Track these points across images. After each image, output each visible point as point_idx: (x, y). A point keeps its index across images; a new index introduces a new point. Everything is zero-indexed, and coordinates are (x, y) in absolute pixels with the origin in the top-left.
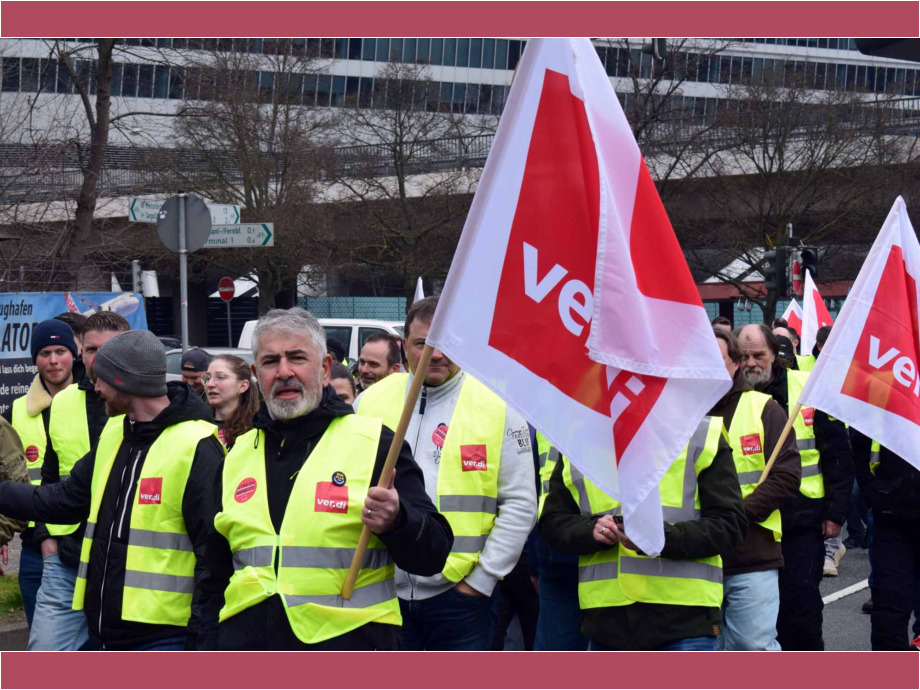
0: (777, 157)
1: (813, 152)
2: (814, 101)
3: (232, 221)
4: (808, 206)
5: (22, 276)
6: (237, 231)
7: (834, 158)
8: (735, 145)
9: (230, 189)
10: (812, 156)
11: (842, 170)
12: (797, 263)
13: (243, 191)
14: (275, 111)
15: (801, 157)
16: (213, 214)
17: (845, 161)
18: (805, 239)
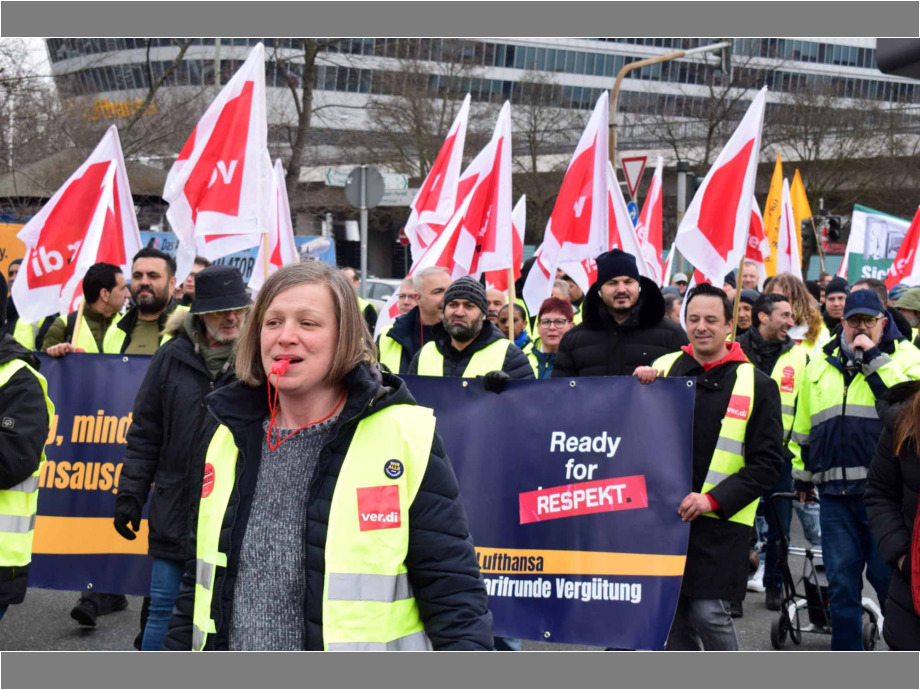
0: (814, 148)
1: (842, 145)
2: (843, 107)
3: (402, 186)
4: (836, 186)
6: (404, 194)
7: (857, 151)
8: (784, 139)
9: (409, 163)
10: (841, 148)
11: (863, 160)
12: (825, 229)
13: (418, 164)
14: (444, 106)
15: (832, 149)
16: (386, 182)
17: (866, 153)
18: (833, 210)
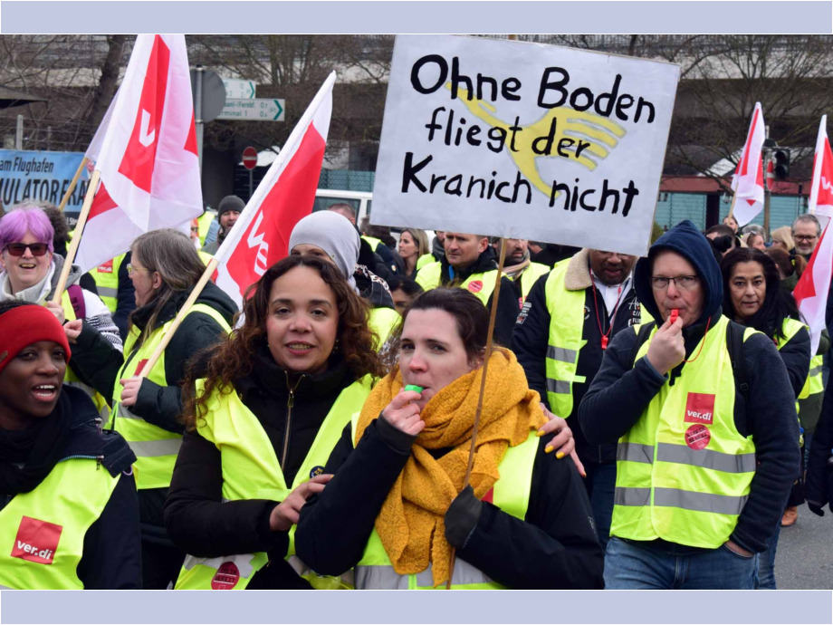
0: (760, 64)
1: (793, 62)
3: (248, 96)
4: (785, 111)
5: (49, 135)
6: (251, 105)
7: (811, 68)
8: (722, 52)
9: (257, 66)
10: (792, 65)
11: (818, 79)
12: (771, 163)
13: (269, 68)
15: (781, 66)
16: (228, 89)
17: (822, 71)
18: (781, 141)
